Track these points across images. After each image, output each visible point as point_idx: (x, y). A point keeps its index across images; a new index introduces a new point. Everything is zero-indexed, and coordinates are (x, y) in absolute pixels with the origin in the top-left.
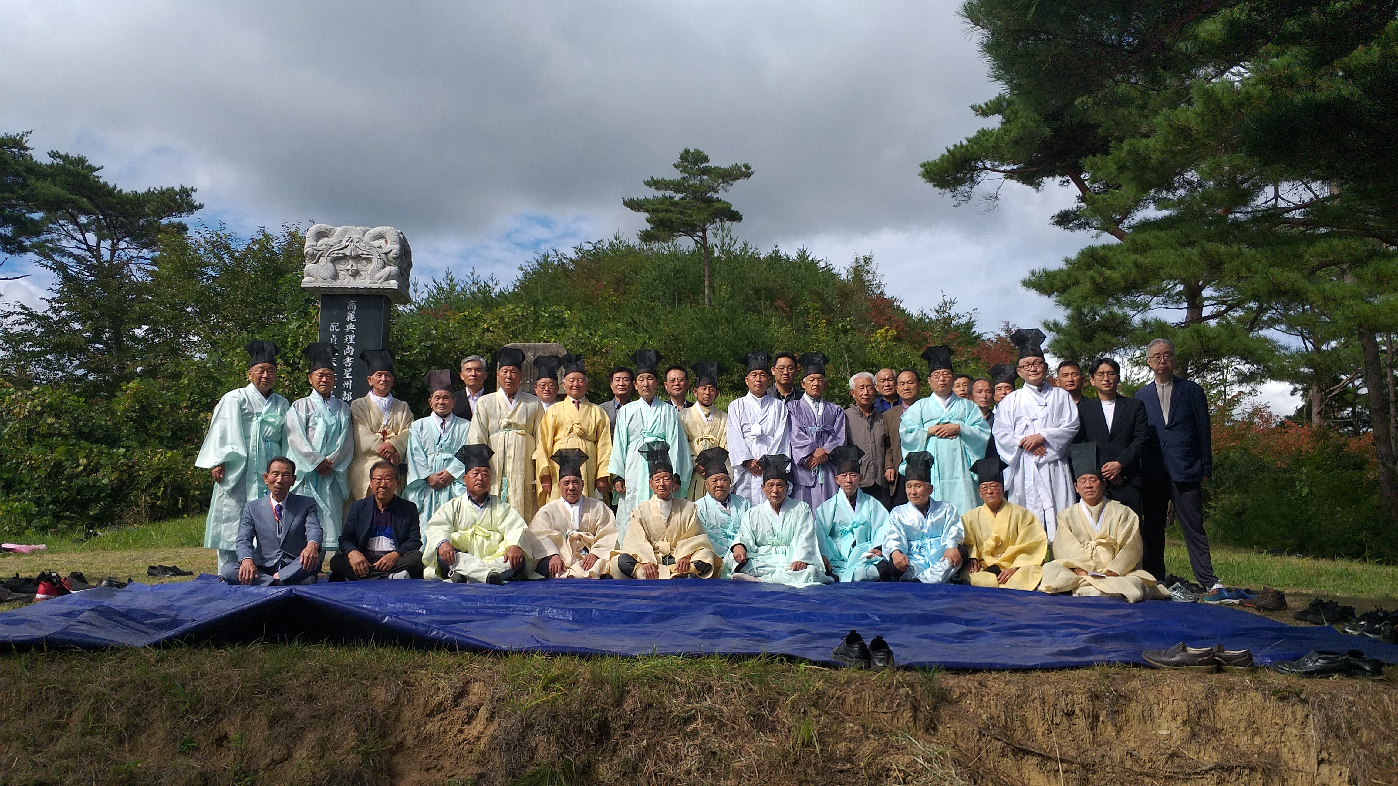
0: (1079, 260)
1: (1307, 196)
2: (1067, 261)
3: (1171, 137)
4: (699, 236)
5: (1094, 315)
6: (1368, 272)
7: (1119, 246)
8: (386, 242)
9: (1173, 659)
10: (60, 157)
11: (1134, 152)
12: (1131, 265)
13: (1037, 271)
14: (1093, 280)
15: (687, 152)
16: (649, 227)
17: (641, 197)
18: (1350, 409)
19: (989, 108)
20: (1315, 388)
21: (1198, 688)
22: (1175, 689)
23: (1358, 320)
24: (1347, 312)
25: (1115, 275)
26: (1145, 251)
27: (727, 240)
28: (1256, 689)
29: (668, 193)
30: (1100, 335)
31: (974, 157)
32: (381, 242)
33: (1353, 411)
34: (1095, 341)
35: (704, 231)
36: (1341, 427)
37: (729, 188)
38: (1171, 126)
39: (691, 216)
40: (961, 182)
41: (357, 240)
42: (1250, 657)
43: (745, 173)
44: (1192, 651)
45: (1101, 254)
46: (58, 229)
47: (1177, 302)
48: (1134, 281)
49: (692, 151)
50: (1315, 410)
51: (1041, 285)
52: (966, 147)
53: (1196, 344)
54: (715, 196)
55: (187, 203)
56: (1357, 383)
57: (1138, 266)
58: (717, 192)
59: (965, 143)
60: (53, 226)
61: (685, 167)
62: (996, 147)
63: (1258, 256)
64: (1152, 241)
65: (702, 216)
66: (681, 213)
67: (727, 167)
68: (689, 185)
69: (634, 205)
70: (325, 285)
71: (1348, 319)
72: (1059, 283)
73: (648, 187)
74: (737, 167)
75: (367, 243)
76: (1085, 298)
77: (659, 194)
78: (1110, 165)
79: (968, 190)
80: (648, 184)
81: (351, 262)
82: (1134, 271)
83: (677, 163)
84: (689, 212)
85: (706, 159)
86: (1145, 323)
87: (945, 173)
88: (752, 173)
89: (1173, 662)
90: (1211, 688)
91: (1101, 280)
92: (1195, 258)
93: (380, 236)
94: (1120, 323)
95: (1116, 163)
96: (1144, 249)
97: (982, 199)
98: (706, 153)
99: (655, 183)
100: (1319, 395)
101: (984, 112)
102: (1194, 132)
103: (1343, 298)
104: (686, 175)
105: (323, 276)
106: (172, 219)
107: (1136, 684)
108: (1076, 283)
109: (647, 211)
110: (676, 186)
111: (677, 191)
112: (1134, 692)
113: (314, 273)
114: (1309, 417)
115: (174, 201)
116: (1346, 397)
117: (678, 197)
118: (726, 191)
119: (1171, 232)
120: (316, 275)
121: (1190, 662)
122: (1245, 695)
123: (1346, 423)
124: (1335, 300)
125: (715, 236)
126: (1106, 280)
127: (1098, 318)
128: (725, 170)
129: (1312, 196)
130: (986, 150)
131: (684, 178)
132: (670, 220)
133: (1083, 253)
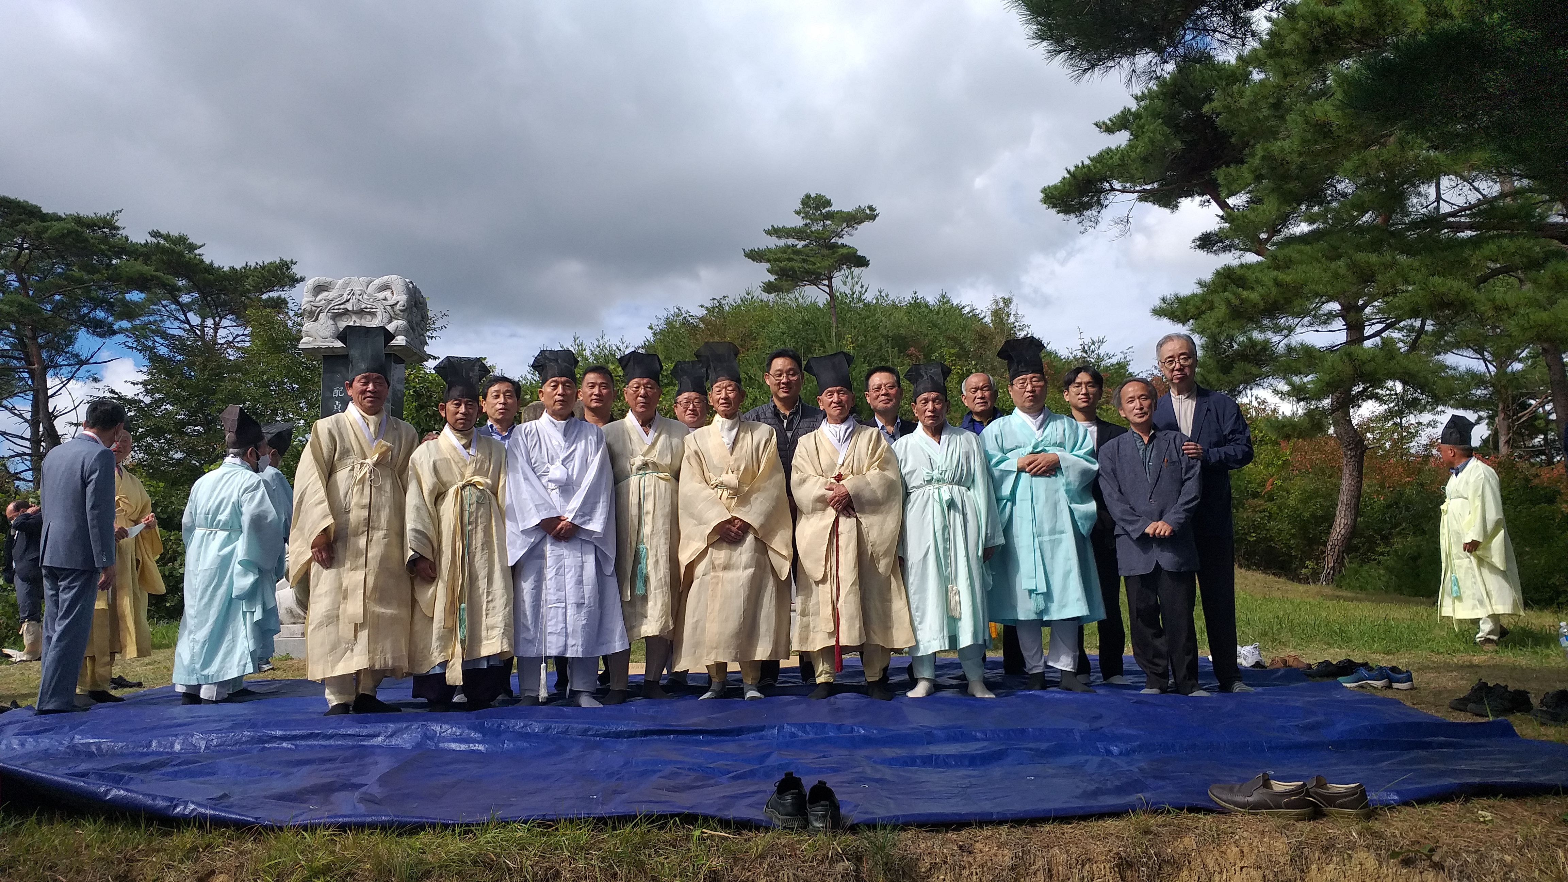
0: (1213, 282)
1: (1474, 197)
2: (1201, 284)
3: (1309, 136)
4: (824, 285)
5: (1231, 343)
6: (1545, 275)
7: (1259, 264)
8: (392, 293)
9: (1250, 799)
10: (161, 236)
11: (1268, 158)
12: (1271, 284)
13: (1169, 296)
14: (1228, 302)
15: (808, 197)
16: (772, 278)
17: (763, 247)
18: (1542, 437)
19: (1114, 124)
20: (1502, 416)
21: (1281, 846)
22: (1246, 850)
23: (1536, 329)
24: (1522, 322)
25: (1254, 296)
26: (1289, 268)
27: (857, 288)
28: (1368, 847)
29: (791, 241)
30: (1240, 365)
31: (1098, 177)
32: (387, 293)
33: (1545, 439)
34: (1234, 372)
35: (830, 279)
36: (1531, 457)
37: (854, 232)
38: (1307, 123)
39: (815, 264)
40: (1088, 206)
41: (359, 292)
42: (1363, 794)
43: (870, 215)
44: (1279, 786)
45: (1238, 273)
46: (160, 310)
47: (1324, 323)
48: (1275, 302)
49: (813, 195)
50: (1502, 439)
51: (1173, 313)
52: (1088, 166)
53: (1349, 370)
54: (840, 241)
55: (288, 277)
56: (1548, 407)
57: (1278, 284)
58: (841, 237)
59: (1087, 162)
60: (154, 307)
61: (806, 213)
62: (1123, 165)
63: (1416, 264)
64: (1295, 256)
65: (826, 263)
66: (804, 261)
67: (850, 210)
68: (811, 231)
69: (755, 256)
70: (324, 345)
71: (1524, 329)
72: (1193, 310)
73: (769, 236)
74: (860, 210)
75: (370, 296)
76: (1220, 324)
77: (782, 242)
78: (1246, 175)
79: (1095, 214)
80: (768, 233)
81: (354, 318)
82: (1274, 290)
83: (798, 209)
84: (812, 259)
85: (828, 203)
86: (1289, 349)
87: (1068, 197)
88: (877, 215)
89: (1249, 804)
90: (1299, 847)
91: (1237, 302)
92: (1343, 271)
93: (385, 287)
94: (1261, 350)
95: (1253, 172)
96: (1285, 264)
97: (1112, 223)
98: (828, 197)
99: (776, 232)
100: (1506, 422)
101: (1110, 128)
102: (1335, 128)
103: (1517, 307)
104: (808, 221)
105: (322, 335)
106: (271, 294)
107: (1189, 841)
108: (1211, 308)
109: (768, 261)
110: (798, 233)
111: (800, 239)
112: (1186, 855)
113: (313, 332)
114: (1496, 447)
115: (275, 275)
116: (1536, 423)
117: (801, 244)
118: (851, 235)
119: (1316, 246)
120: (314, 334)
121: (1275, 803)
122: (1350, 856)
123: (1537, 451)
124: (1507, 309)
125: (845, 283)
126: (1243, 301)
127: (1236, 346)
128: (848, 213)
129: (1481, 197)
130: (1111, 168)
131: (806, 225)
132: (792, 269)
133: (1218, 273)
